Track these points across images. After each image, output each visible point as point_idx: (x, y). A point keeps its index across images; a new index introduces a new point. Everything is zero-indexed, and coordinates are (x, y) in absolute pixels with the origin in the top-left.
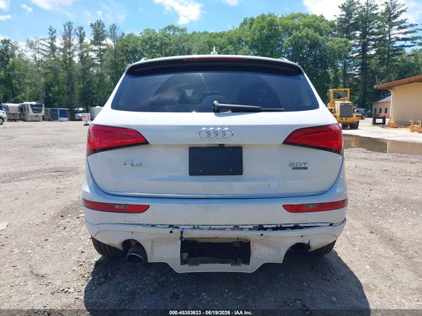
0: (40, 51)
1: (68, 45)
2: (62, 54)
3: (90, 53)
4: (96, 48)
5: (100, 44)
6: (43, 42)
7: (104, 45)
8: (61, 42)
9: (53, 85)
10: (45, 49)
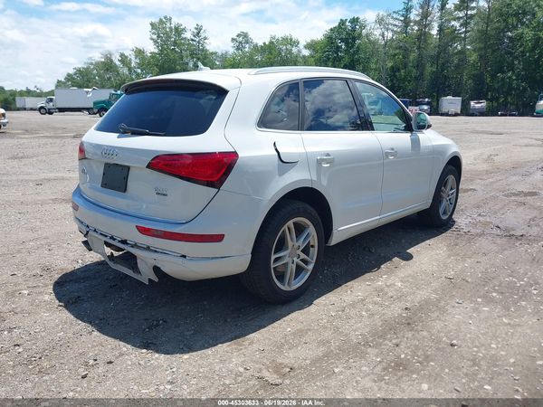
0: (390, 27)
1: (425, 15)
2: (416, 28)
3: (453, 23)
4: (461, 14)
5: (467, 8)
6: (395, 16)
7: (474, 8)
8: (417, 13)
9: (399, 70)
10: (397, 23)
